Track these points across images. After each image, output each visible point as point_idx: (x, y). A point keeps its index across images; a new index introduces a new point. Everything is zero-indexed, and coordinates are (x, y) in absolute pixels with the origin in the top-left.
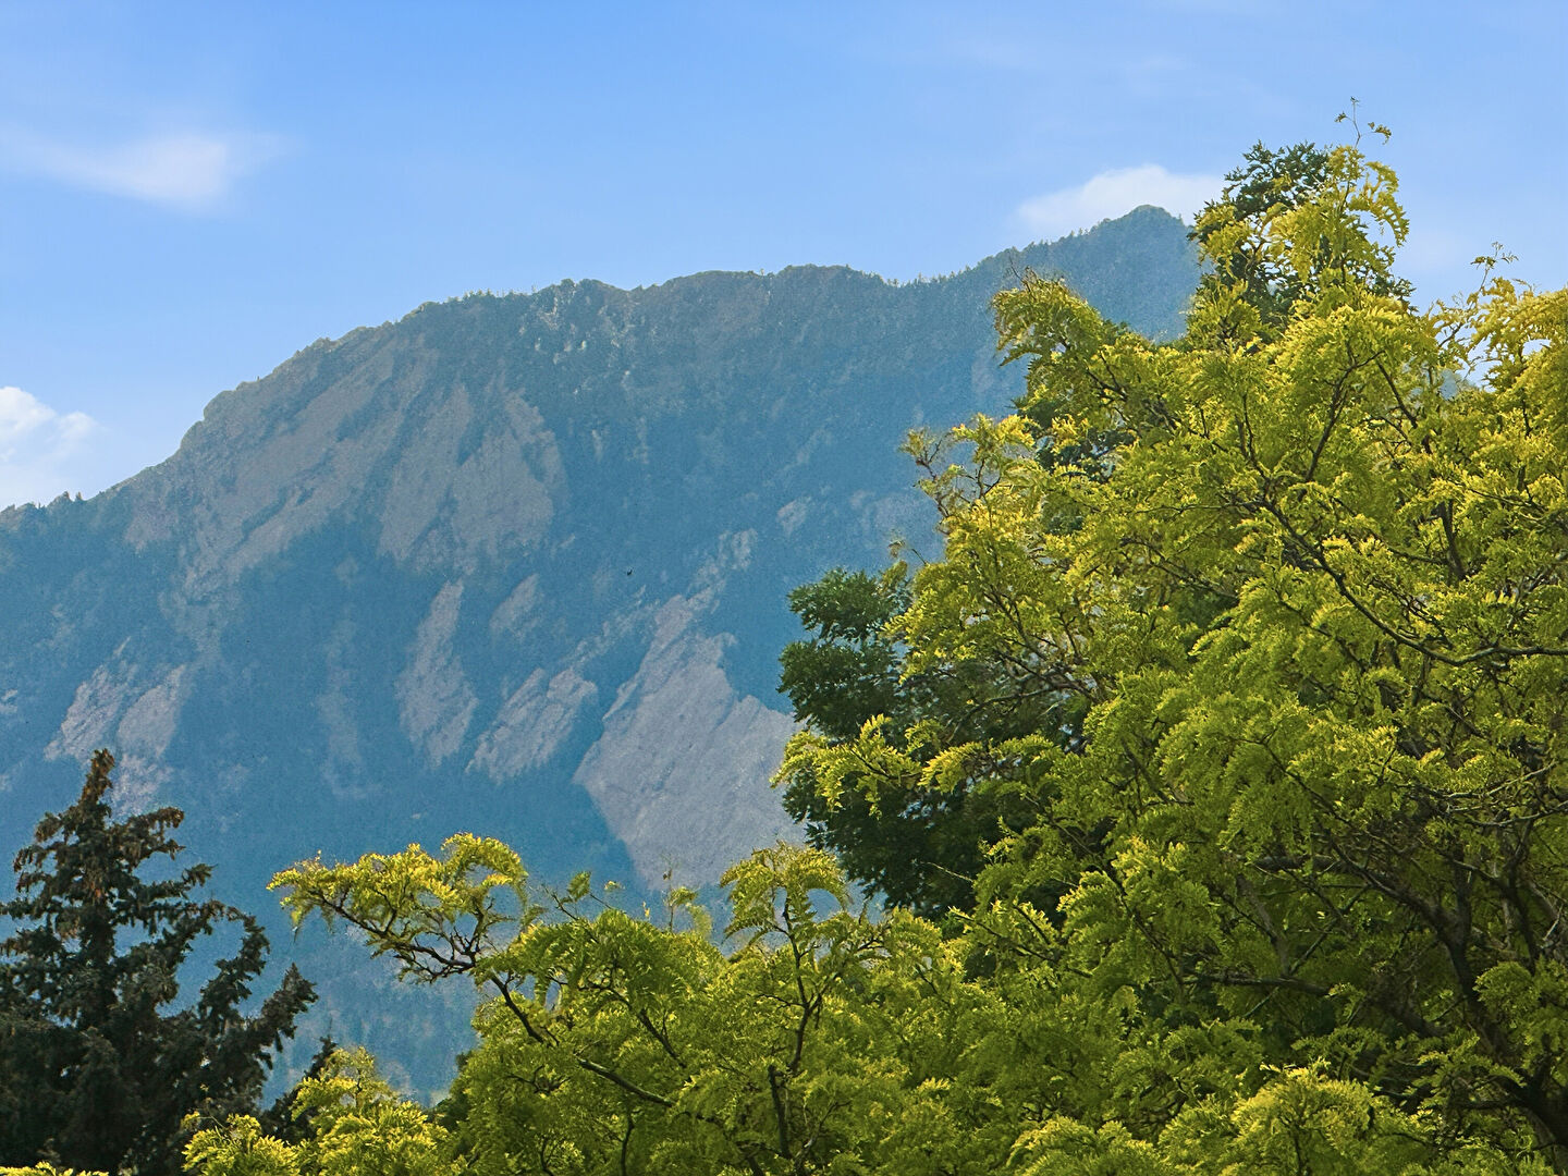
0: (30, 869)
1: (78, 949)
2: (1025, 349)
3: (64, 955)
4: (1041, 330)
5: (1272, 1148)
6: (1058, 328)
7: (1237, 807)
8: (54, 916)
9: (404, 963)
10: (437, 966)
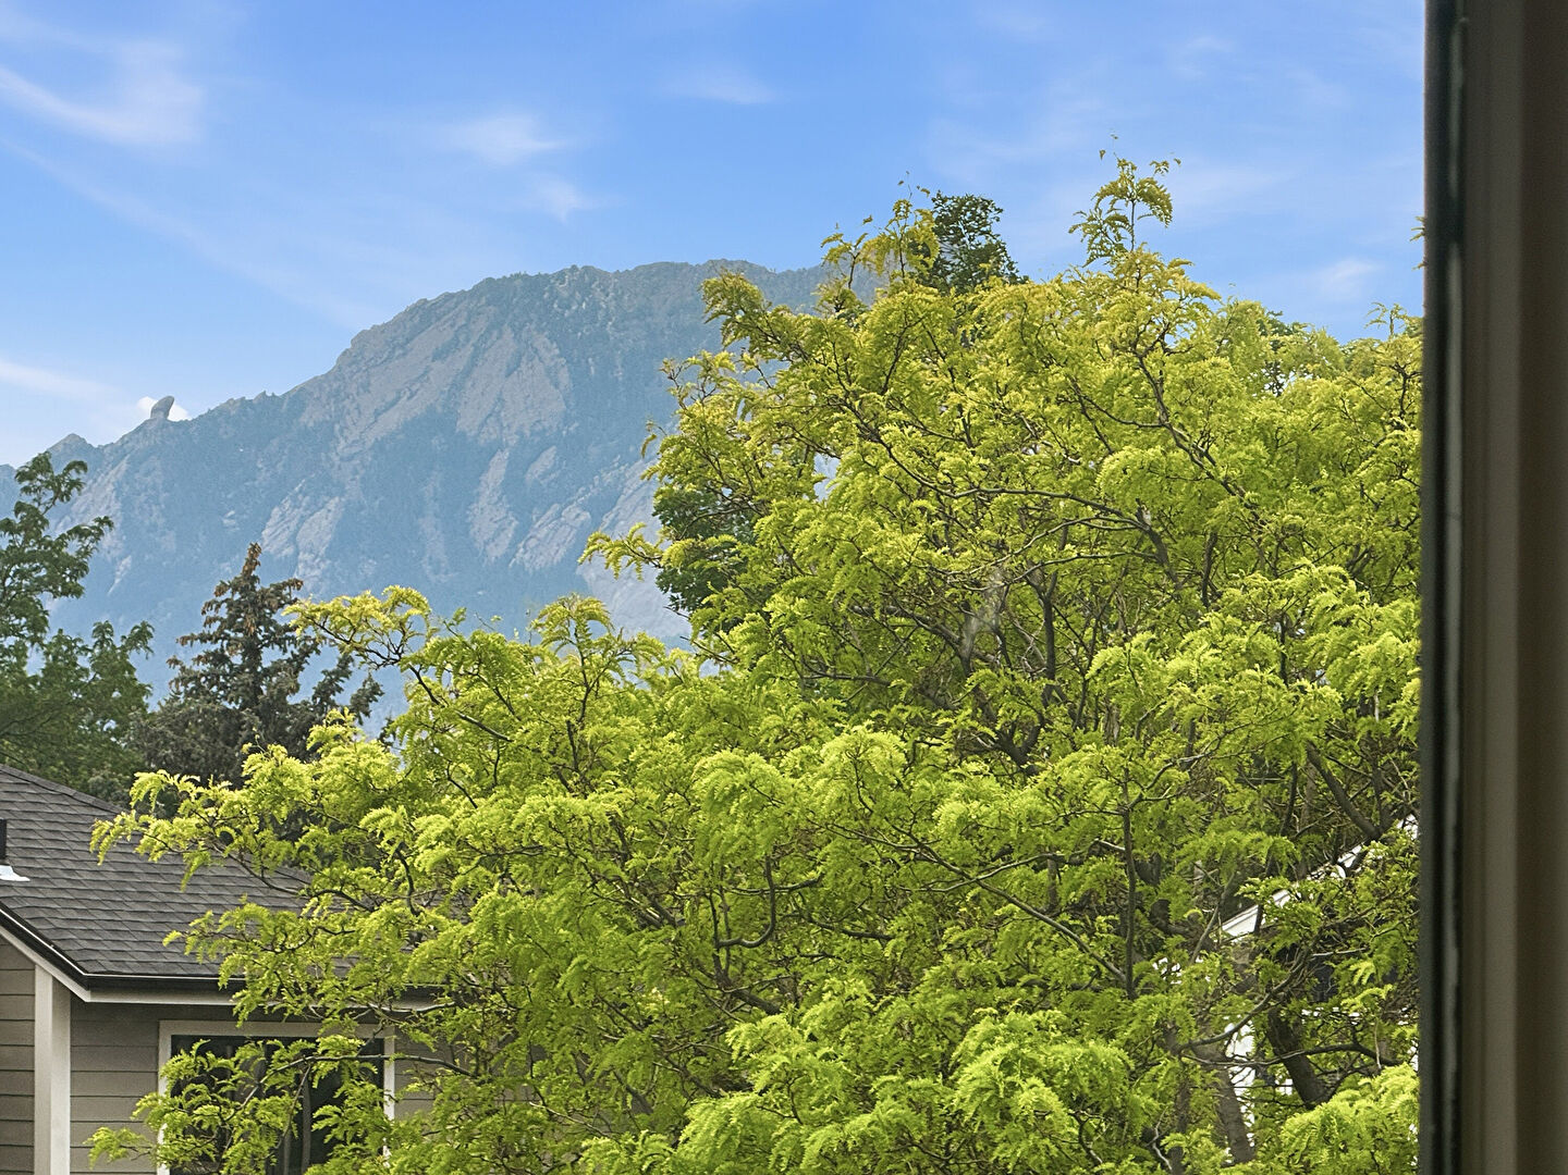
0: (211, 614)
1: (240, 662)
2: (722, 313)
3: (231, 666)
4: (730, 303)
5: (843, 771)
6: (739, 301)
7: (837, 579)
8: (225, 642)
9: (362, 659)
10: (380, 661)
